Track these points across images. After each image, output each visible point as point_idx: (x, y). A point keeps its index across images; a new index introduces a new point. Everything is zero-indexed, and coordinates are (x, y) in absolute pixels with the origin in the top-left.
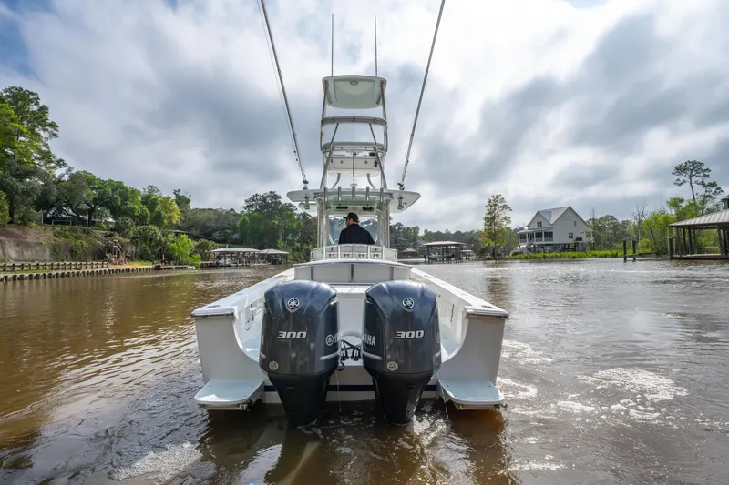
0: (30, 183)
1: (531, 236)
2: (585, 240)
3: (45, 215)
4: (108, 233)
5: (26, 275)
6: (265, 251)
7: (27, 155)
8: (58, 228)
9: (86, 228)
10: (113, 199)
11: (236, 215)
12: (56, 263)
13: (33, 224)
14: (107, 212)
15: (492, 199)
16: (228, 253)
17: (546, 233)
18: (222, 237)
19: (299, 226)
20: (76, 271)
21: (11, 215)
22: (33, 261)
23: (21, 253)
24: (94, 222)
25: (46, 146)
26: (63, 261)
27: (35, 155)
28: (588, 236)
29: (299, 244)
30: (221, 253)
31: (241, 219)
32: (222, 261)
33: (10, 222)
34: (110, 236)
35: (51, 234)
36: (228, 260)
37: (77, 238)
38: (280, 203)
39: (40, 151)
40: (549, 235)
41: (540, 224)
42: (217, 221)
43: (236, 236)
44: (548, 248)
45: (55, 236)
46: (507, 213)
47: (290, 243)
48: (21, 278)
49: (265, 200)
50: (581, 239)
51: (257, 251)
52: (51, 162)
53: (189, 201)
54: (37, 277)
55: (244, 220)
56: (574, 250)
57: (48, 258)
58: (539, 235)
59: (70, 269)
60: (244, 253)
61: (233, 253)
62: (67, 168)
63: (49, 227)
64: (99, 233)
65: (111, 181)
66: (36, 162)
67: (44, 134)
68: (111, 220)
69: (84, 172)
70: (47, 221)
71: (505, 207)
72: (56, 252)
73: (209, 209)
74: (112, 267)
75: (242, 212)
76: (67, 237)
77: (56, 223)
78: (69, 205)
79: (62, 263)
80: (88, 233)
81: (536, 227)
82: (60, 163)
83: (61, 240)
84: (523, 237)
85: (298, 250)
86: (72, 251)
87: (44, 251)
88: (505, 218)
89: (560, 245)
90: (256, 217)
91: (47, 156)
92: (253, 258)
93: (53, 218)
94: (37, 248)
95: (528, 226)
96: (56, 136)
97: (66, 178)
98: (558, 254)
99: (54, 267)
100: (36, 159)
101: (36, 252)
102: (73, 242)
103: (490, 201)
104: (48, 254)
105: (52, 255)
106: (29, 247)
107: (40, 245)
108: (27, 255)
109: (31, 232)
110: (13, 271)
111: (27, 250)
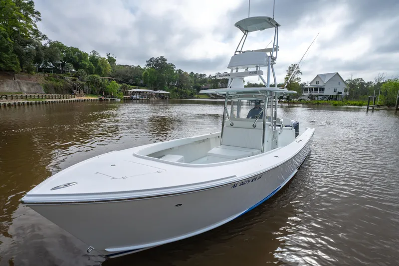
0: (29, 49)
1: (311, 90)
2: (343, 93)
3: (39, 66)
4: (73, 78)
5: (34, 102)
6: (158, 92)
7: (25, 31)
8: (46, 75)
9: (61, 75)
10: (74, 58)
11: (141, 69)
12: (48, 95)
13: (34, 72)
14: (71, 66)
15: (291, 66)
16: (138, 92)
17: (320, 88)
18: (134, 82)
19: (176, 77)
20: (59, 100)
21: (22, 67)
22: (36, 94)
23: (29, 89)
24: (65, 71)
25: (35, 26)
26: (51, 94)
27: (30, 31)
28: (346, 90)
29: (176, 88)
30: (134, 92)
31: (145, 72)
32: (134, 97)
33: (21, 72)
34: (75, 80)
35: (43, 78)
36: (138, 96)
37: (57, 81)
38: (166, 63)
39: (33, 30)
40: (322, 89)
41: (317, 83)
42: (131, 72)
43: (142, 82)
44: (321, 97)
45: (45, 79)
46: (299, 76)
47: (171, 87)
48: (31, 104)
49: (157, 61)
50: (341, 93)
51: (153, 91)
52: (39, 36)
53: (116, 60)
54: (39, 104)
55: (146, 73)
56: (336, 100)
57: (43, 92)
58: (316, 89)
59: (55, 98)
60: (147, 92)
61: (140, 92)
62: (48, 40)
63: (42, 74)
64: (68, 78)
65: (72, 47)
66: (31, 36)
67: (33, 19)
68: (74, 70)
69: (57, 42)
70: (40, 70)
71: (299, 72)
72: (47, 89)
73: (126, 65)
74: (76, 98)
75: (145, 68)
76: (51, 80)
77: (45, 72)
78: (50, 61)
79: (50, 95)
80: (63, 78)
81: (315, 84)
82: (44, 37)
83: (49, 82)
84: (306, 90)
85: (176, 91)
86: (55, 88)
87: (41, 88)
88: (297, 79)
89: (327, 95)
90: (152, 72)
91: (36, 32)
92: (151, 95)
93: (43, 68)
94: (37, 86)
95: (310, 84)
96: (40, 20)
97: (48, 45)
98: (326, 102)
99: (47, 97)
100: (30, 33)
101: (37, 88)
102: (54, 83)
103: (290, 68)
104: (43, 89)
105: (45, 90)
106: (33, 85)
107: (38, 84)
108: (32, 90)
109: (33, 77)
110: (26, 99)
111: (32, 87)
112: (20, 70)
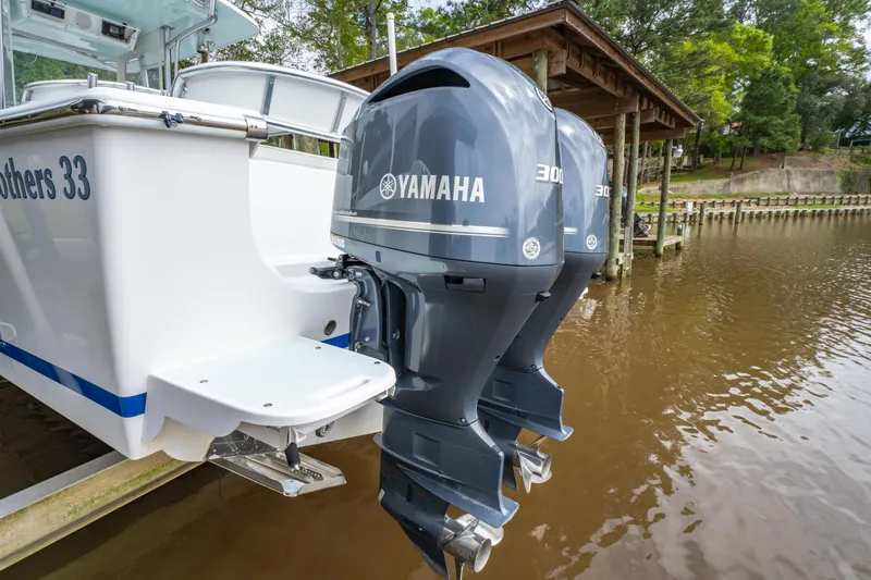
0: (830, 97)
3: (843, 134)
5: (809, 210)
7: (832, 61)
8: (857, 151)
12: (848, 196)
13: (827, 149)
21: (803, 140)
22: (819, 194)
23: (807, 184)
25: (861, 41)
26: (856, 193)
27: (843, 57)
33: (800, 150)
35: (846, 159)
39: (851, 51)
45: (852, 161)
48: (803, 215)
52: (864, 61)
54: (821, 214)
57: (838, 190)
59: (865, 204)
63: (846, 151)
67: (860, 25)
70: (844, 143)
72: (850, 184)
76: (867, 162)
77: (855, 144)
79: (854, 196)
83: (859, 167)
87: (835, 182)
91: (859, 55)
93: (852, 137)
94: (826, 178)
99: (845, 201)
100: (843, 62)
101: (824, 182)
104: (838, 185)
105: (843, 186)
106: (818, 176)
107: (831, 173)
108: (814, 186)
109: (823, 159)
110: (795, 205)
111: (814, 181)
112: (799, 145)
